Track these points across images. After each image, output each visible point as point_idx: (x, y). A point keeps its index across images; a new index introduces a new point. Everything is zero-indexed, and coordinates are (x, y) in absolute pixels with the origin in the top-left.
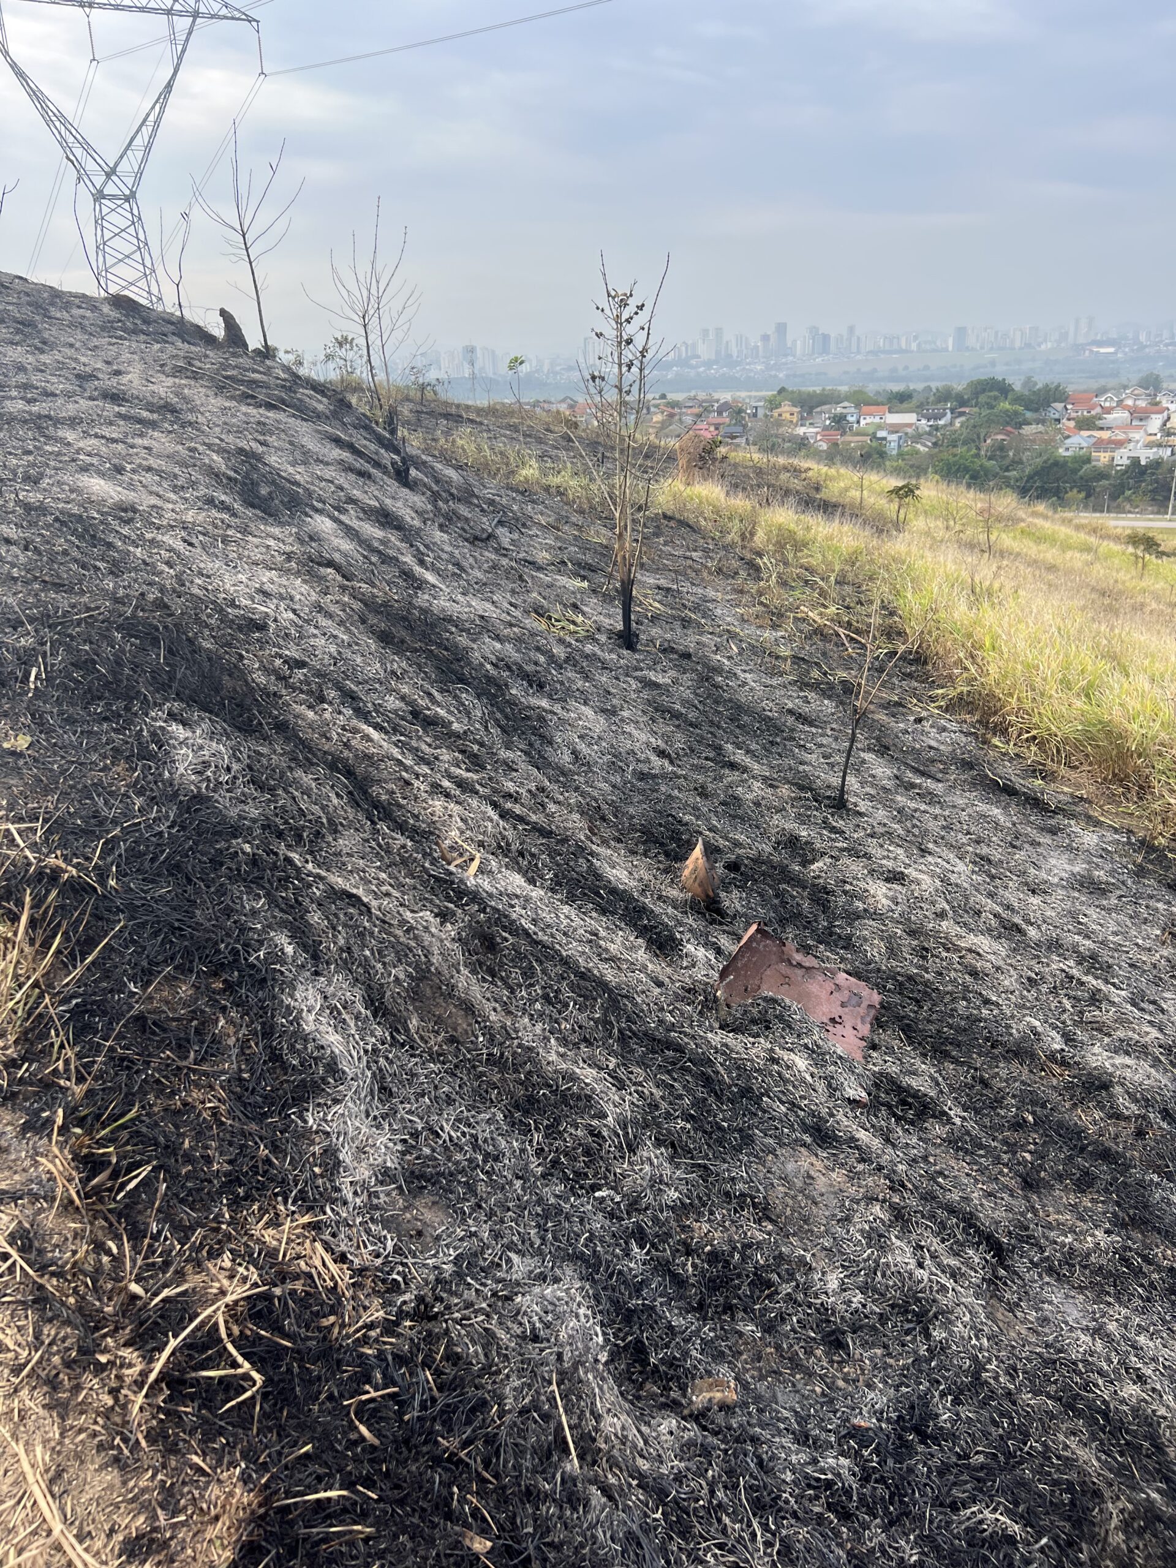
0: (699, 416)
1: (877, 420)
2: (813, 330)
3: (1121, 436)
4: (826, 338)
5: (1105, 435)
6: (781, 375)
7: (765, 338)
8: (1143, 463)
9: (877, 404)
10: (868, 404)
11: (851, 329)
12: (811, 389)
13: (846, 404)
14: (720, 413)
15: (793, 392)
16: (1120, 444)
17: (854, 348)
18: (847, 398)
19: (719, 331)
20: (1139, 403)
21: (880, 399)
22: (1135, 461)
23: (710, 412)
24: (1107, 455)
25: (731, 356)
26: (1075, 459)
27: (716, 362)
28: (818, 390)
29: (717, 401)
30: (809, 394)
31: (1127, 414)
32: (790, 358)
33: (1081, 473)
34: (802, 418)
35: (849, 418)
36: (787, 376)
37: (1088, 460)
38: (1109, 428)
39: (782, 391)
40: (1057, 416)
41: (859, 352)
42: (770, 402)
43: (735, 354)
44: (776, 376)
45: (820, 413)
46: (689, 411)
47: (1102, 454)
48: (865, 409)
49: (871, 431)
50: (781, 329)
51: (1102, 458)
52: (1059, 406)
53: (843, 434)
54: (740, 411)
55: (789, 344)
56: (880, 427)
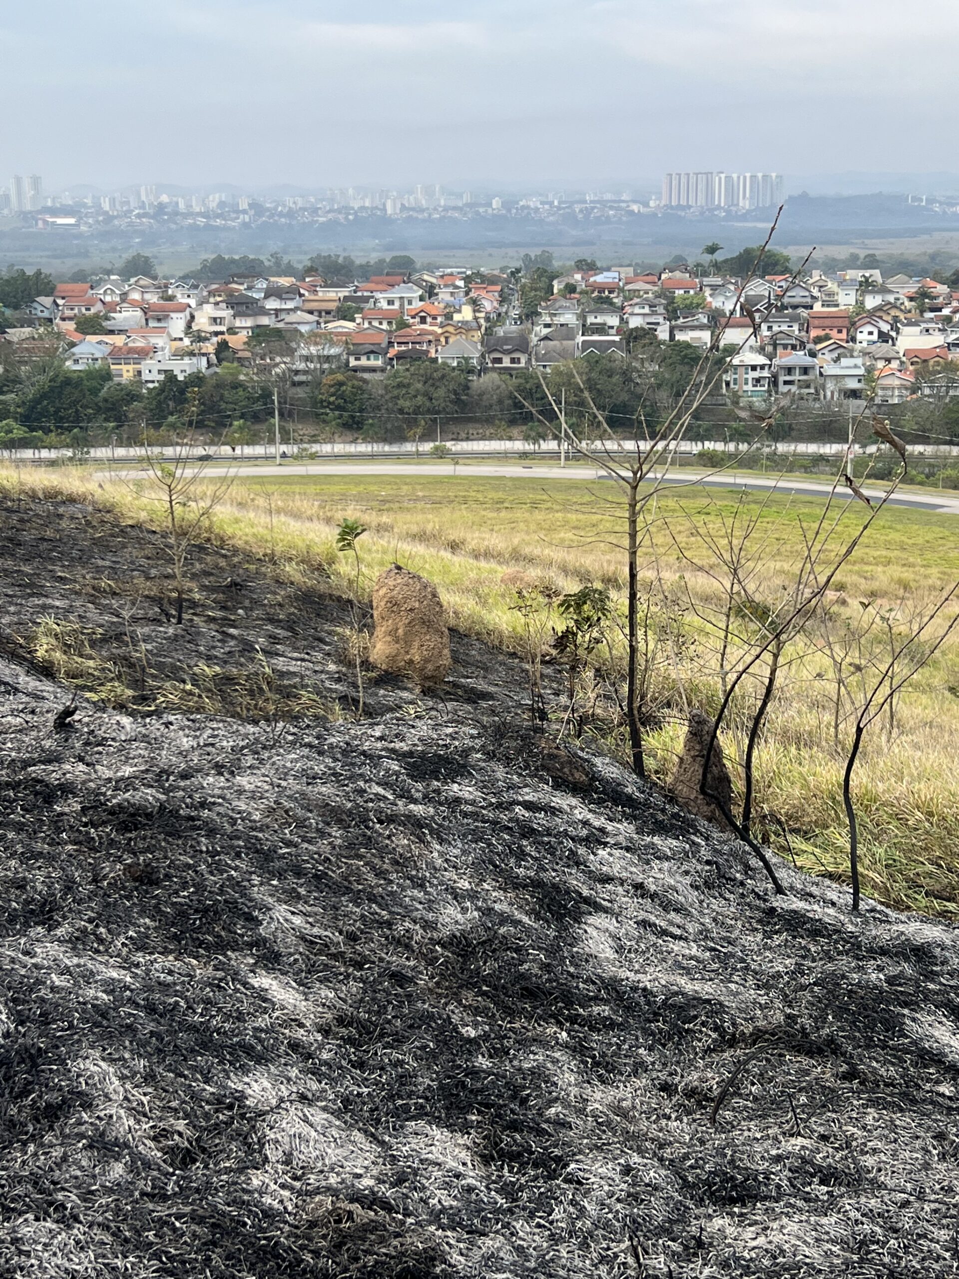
3: (140, 343)
5: (119, 340)
8: (181, 378)
16: (143, 354)
20: (147, 296)
22: (170, 377)
24: (131, 367)
26: (90, 374)
31: (139, 313)
33: (103, 393)
37: (107, 376)
38: (120, 332)
40: (46, 314)
47: (124, 367)
51: (125, 373)
52: (47, 301)
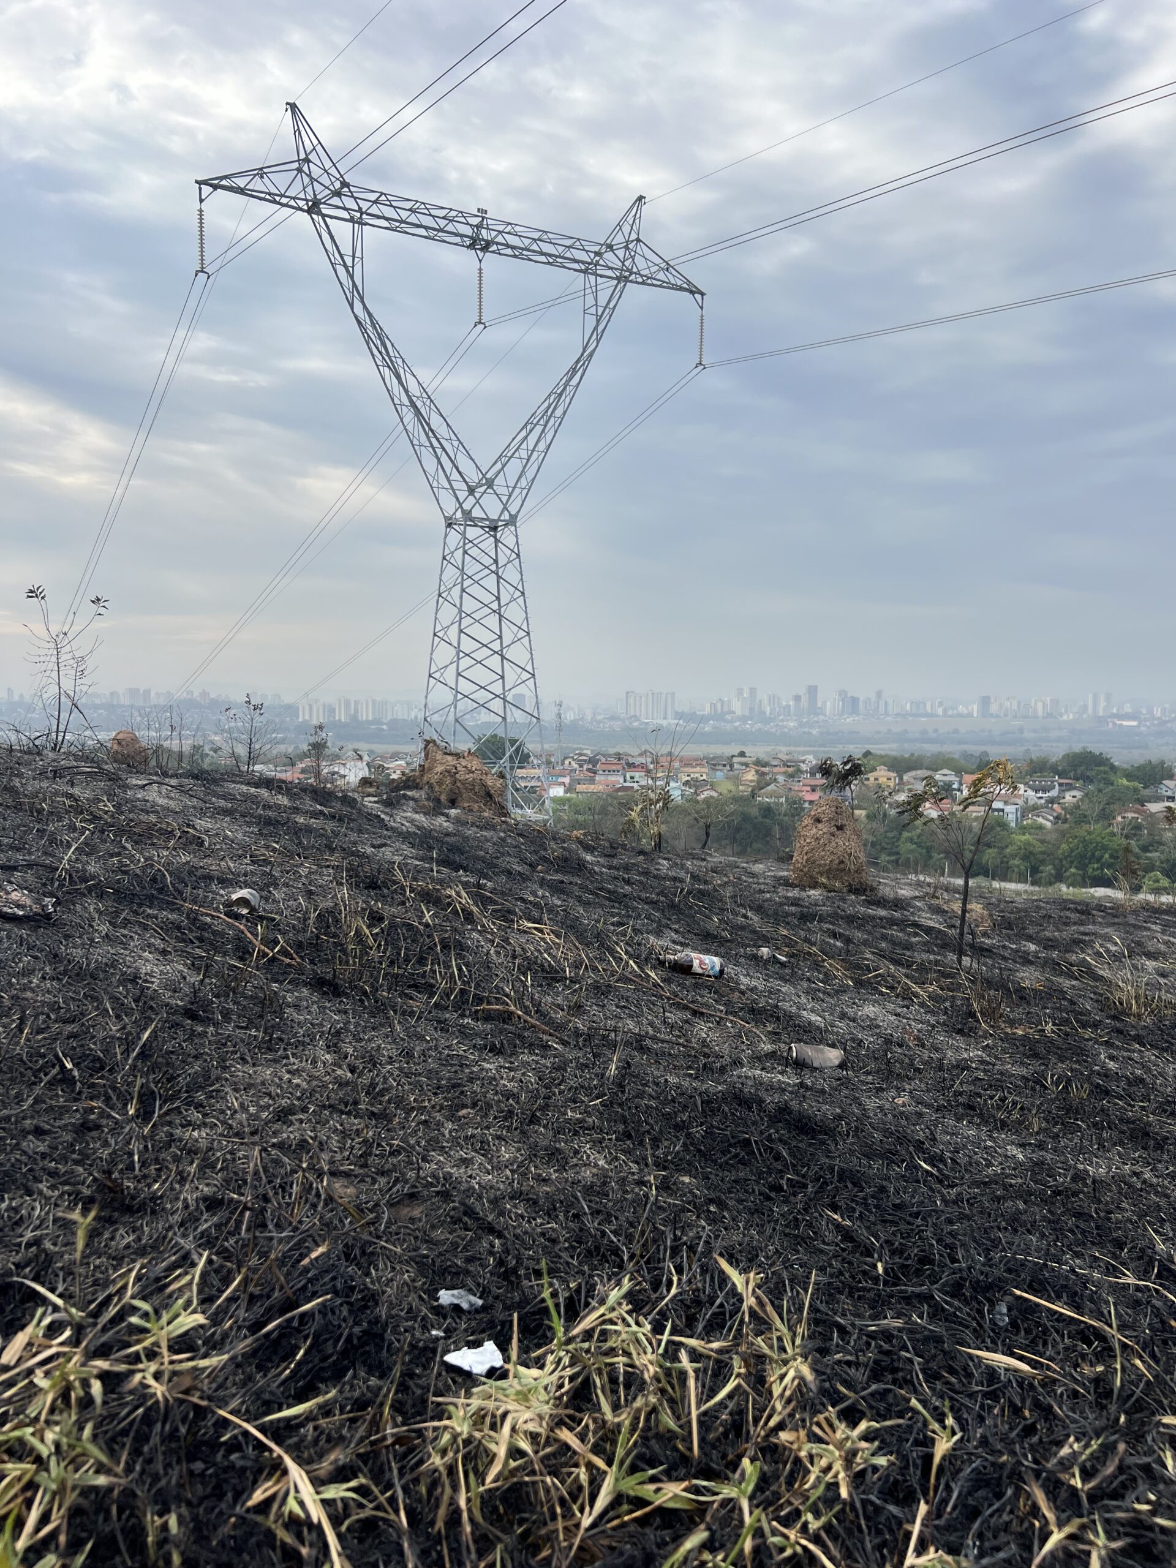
0: (791, 776)
2: (843, 693)
4: (855, 700)
7: (797, 698)
11: (879, 694)
13: (945, 771)
17: (882, 709)
19: (753, 691)
25: (764, 713)
27: (750, 718)
32: (821, 717)
41: (886, 714)
43: (768, 710)
50: (812, 691)
55: (820, 705)
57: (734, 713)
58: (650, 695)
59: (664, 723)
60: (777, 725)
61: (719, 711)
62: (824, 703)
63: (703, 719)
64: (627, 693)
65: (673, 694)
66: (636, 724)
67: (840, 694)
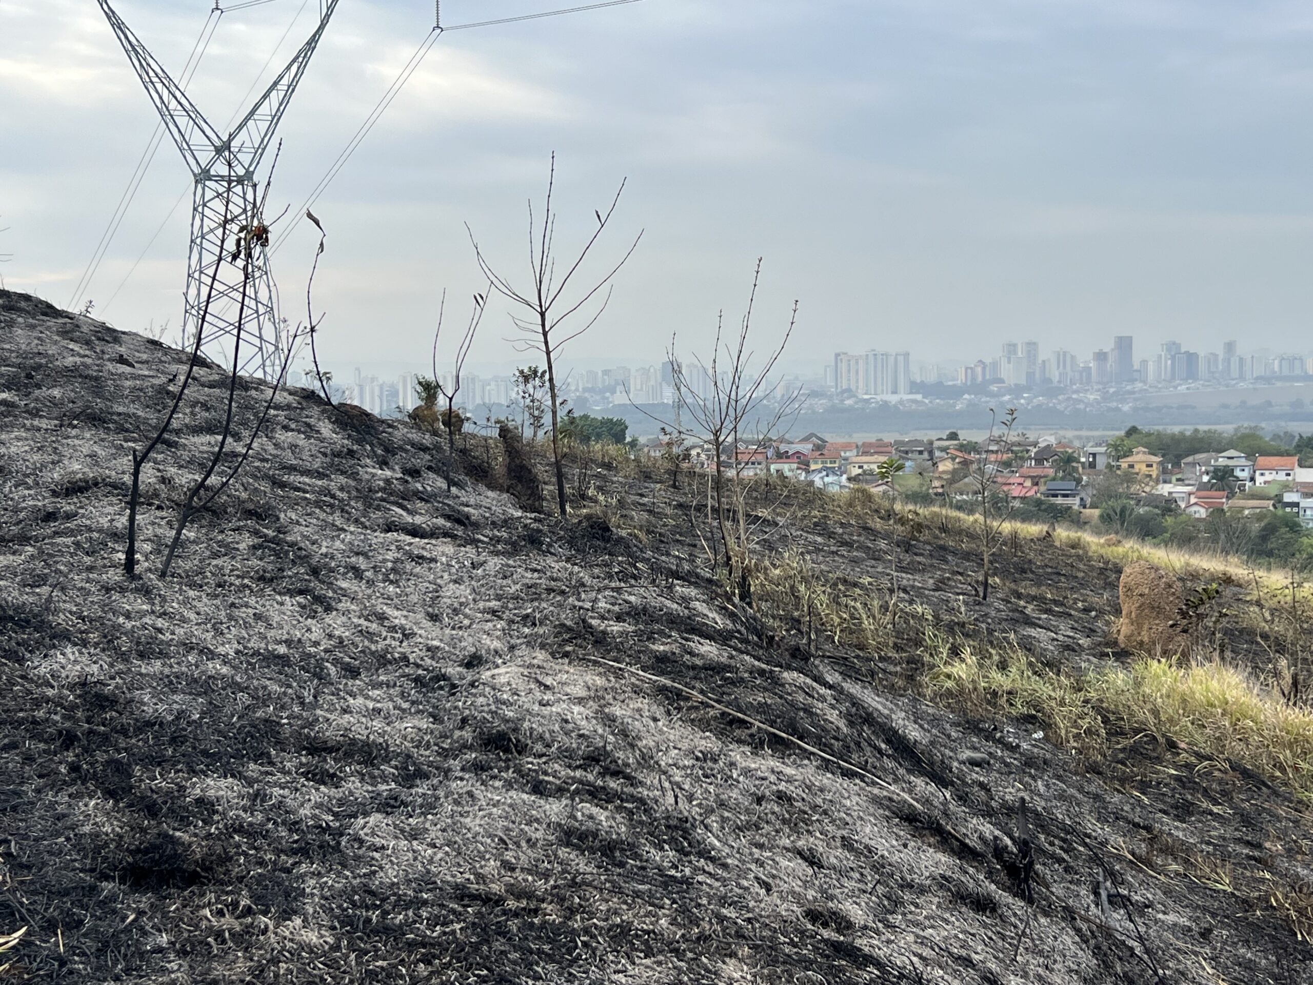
0: (1007, 464)
1: (1282, 476)
2: (1173, 348)
4: (1191, 358)
6: (1126, 408)
7: (1101, 356)
9: (1279, 454)
10: (1265, 453)
11: (1230, 347)
12: (1176, 429)
13: (1232, 453)
14: (1039, 461)
15: (1149, 435)
17: (1235, 373)
18: (1231, 445)
19: (1032, 347)
21: (1284, 447)
23: (1022, 459)
25: (1050, 381)
27: (1028, 389)
28: (1188, 430)
29: (1035, 445)
30: (1173, 437)
32: (1139, 385)
34: (1165, 471)
35: (1238, 473)
36: (1135, 409)
39: (1132, 431)
41: (1242, 378)
42: (1116, 447)
43: (1056, 379)
44: (1117, 409)
45: (1194, 464)
46: (993, 457)
48: (1262, 460)
49: (1273, 491)
50: (1124, 345)
53: (1231, 495)
54: (1070, 459)
55: (1136, 366)
56: (1286, 487)
57: (1001, 381)
58: (871, 358)
59: (893, 399)
60: (1069, 399)
61: (980, 379)
62: (1144, 362)
63: (956, 392)
64: (837, 355)
65: (906, 355)
66: (849, 402)
67: (1169, 350)
